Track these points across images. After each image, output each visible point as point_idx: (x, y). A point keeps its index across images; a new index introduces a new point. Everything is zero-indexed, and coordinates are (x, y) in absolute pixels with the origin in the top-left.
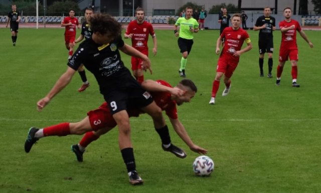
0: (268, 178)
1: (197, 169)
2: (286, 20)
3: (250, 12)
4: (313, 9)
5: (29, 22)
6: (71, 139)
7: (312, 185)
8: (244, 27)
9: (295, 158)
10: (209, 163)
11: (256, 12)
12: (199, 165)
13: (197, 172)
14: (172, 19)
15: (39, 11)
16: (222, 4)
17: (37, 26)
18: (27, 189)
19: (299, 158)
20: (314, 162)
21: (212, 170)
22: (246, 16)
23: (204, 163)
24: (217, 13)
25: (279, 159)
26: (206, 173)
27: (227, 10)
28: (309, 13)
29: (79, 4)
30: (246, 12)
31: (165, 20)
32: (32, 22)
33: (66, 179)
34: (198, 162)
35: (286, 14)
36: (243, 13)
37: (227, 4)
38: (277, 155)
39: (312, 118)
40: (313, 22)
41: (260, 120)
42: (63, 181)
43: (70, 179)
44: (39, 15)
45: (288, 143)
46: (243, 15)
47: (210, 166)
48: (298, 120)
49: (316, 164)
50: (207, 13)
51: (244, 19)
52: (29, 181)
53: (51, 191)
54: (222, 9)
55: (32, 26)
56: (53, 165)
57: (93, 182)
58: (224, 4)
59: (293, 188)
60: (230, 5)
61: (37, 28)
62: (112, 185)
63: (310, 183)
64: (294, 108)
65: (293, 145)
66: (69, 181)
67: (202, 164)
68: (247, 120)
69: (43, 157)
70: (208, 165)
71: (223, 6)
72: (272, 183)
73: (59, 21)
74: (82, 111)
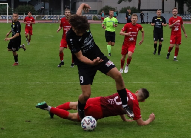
0: (158, 120)
1: (84, 125)
2: (174, 17)
3: (146, 12)
4: (187, 10)
5: (2, 19)
6: (30, 95)
7: (187, 125)
8: (142, 22)
9: (176, 107)
10: (92, 121)
11: (150, 12)
12: (85, 122)
13: (84, 128)
14: (95, 17)
15: (9, 12)
16: (128, 7)
17: (8, 21)
18: (1, 128)
19: (178, 107)
20: (188, 110)
21: (95, 126)
22: (143, 14)
23: (89, 121)
24: (124, 13)
25: (165, 108)
26: (91, 128)
27: (131, 10)
28: (185, 12)
29: (35, 7)
30: (144, 12)
31: (91, 17)
32: (4, 19)
33: (26, 121)
34: (85, 120)
35: (174, 13)
36: (141, 13)
37: (131, 7)
38: (164, 105)
39: (186, 81)
40: (187, 18)
41: (153, 82)
42: (25, 123)
43: (29, 121)
44: (9, 14)
45: (172, 98)
46: (142, 14)
47: (93, 123)
48: (177, 82)
49: (189, 111)
50: (118, 13)
51: (142, 16)
52: (2, 123)
53: (17, 129)
54: (128, 10)
55: (4, 22)
56: (18, 113)
57: (44, 124)
58: (129, 7)
59: (175, 127)
60: (133, 7)
61: (8, 23)
62: (57, 126)
63: (186, 123)
64: (175, 75)
65: (174, 99)
66: (29, 123)
67: (87, 122)
68: (144, 83)
69: (11, 107)
70: (92, 122)
71: (128, 8)
72: (161, 124)
73: (22, 18)
74: (37, 77)
